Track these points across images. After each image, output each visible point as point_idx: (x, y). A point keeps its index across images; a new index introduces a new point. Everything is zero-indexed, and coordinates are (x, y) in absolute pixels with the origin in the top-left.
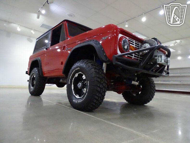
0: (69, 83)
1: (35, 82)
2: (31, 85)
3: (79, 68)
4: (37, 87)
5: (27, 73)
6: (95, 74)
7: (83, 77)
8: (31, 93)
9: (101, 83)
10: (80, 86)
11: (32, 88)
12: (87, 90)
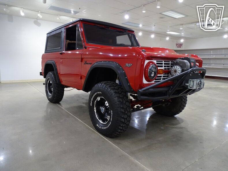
0: (91, 105)
1: (52, 89)
2: (48, 91)
3: (101, 93)
4: (55, 95)
5: (41, 74)
6: (118, 104)
7: (106, 103)
8: (49, 99)
9: (125, 113)
10: (103, 111)
11: (49, 94)
12: (110, 117)
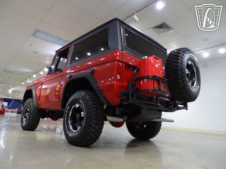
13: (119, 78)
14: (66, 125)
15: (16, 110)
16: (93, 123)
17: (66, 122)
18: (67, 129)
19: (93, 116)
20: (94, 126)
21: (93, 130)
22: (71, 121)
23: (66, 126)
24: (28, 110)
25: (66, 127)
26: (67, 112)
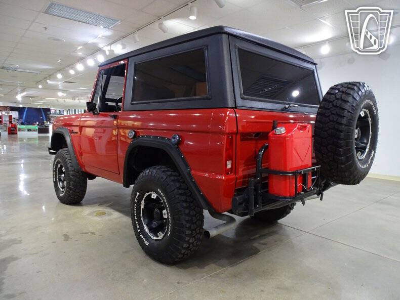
13: (229, 166)
14: (137, 223)
15: (36, 127)
16: (186, 235)
17: (136, 218)
18: (139, 230)
19: (184, 223)
20: (187, 239)
21: (185, 245)
22: (146, 220)
23: (137, 225)
24: (64, 170)
25: (138, 227)
26: (136, 201)
